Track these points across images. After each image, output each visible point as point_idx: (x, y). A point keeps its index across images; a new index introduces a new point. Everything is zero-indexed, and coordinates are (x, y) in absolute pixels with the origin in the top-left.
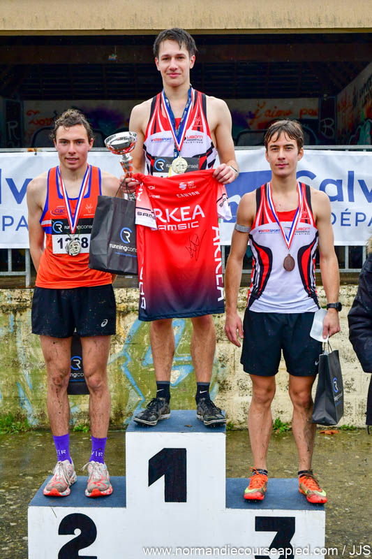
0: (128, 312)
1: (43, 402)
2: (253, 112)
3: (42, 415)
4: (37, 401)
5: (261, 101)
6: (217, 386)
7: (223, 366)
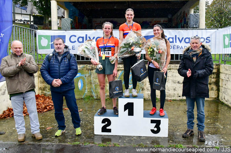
0: (119, 70)
1: (98, 93)
2: (151, 21)
3: (97, 96)
4: (96, 92)
5: (153, 18)
6: (141, 89)
7: (143, 84)
